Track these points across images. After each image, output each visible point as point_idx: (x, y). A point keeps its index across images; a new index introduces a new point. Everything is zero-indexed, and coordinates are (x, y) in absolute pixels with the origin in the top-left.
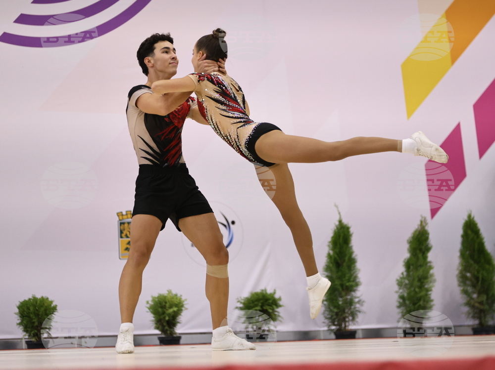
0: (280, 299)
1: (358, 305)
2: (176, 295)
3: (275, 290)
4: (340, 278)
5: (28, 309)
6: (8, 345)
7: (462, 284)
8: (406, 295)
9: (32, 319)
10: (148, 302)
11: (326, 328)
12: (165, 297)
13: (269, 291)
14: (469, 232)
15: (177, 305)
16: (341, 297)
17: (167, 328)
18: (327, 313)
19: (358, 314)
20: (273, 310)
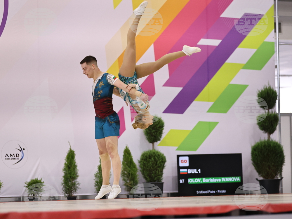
0: (43, 182)
1: (77, 185)
3: (41, 179)
4: (70, 173)
7: (123, 176)
8: (98, 181)
11: (63, 195)
13: (39, 179)
14: (126, 154)
16: (70, 182)
18: (64, 188)
19: (77, 189)
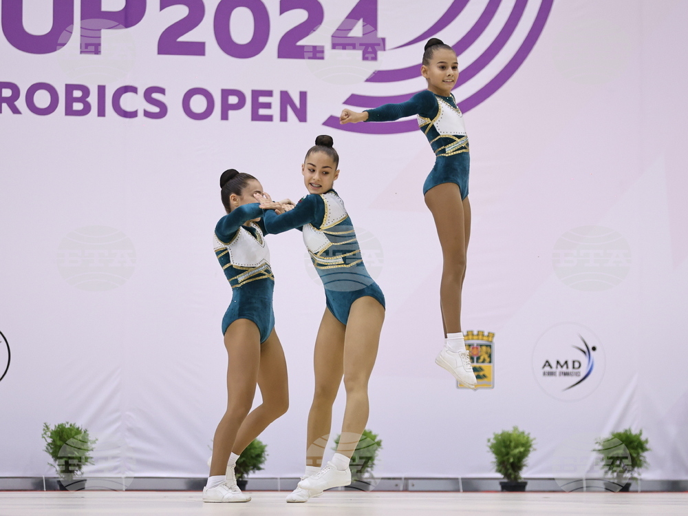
0: (647, 441)
2: (523, 433)
3: (641, 431)
10: (489, 441)
12: (510, 435)
13: (634, 432)
15: (523, 445)
17: (510, 471)
20: (638, 454)
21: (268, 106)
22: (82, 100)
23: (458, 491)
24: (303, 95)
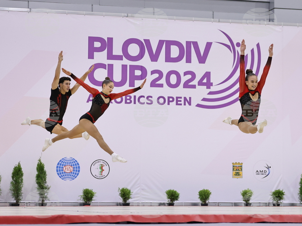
0: (284, 192)
2: (250, 190)
3: (283, 190)
5: (202, 193)
6: (195, 205)
9: (203, 196)
10: (241, 192)
11: (299, 203)
12: (247, 191)
13: (281, 190)
15: (250, 193)
17: (247, 201)
18: (300, 197)
20: (282, 196)
21: (180, 101)
22: (130, 99)
23: (233, 206)
24: (190, 98)
